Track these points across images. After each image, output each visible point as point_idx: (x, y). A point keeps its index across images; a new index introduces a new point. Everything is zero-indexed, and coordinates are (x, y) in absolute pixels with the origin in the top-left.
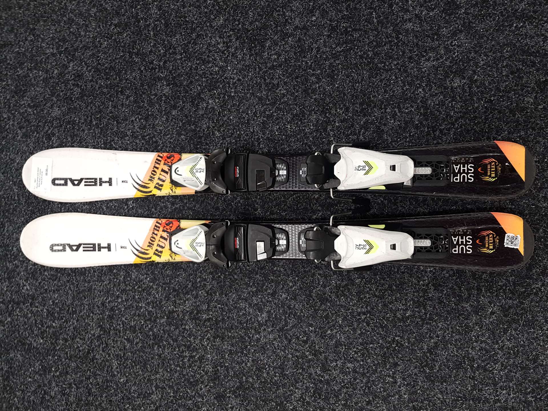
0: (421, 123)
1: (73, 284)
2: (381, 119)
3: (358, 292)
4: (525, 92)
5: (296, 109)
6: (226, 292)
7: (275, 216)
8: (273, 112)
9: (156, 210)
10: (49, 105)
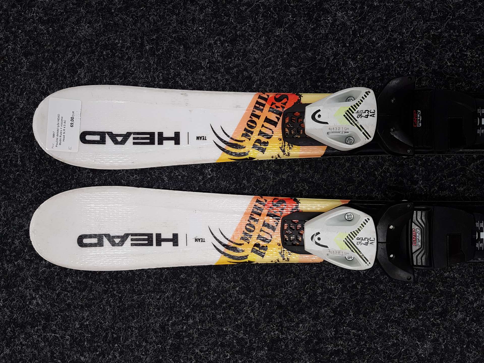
1: (113, 296)
7: (447, 193)
9: (248, 181)
10: (73, 19)
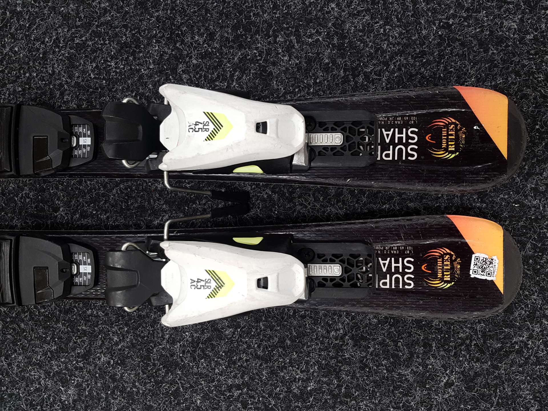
0: (334, 62)
2: (268, 54)
3: (228, 352)
4: (505, 12)
5: (125, 35)
6: (7, 351)
8: (86, 40)
